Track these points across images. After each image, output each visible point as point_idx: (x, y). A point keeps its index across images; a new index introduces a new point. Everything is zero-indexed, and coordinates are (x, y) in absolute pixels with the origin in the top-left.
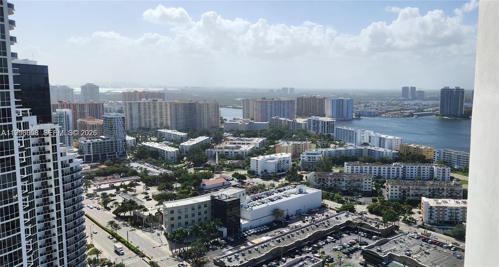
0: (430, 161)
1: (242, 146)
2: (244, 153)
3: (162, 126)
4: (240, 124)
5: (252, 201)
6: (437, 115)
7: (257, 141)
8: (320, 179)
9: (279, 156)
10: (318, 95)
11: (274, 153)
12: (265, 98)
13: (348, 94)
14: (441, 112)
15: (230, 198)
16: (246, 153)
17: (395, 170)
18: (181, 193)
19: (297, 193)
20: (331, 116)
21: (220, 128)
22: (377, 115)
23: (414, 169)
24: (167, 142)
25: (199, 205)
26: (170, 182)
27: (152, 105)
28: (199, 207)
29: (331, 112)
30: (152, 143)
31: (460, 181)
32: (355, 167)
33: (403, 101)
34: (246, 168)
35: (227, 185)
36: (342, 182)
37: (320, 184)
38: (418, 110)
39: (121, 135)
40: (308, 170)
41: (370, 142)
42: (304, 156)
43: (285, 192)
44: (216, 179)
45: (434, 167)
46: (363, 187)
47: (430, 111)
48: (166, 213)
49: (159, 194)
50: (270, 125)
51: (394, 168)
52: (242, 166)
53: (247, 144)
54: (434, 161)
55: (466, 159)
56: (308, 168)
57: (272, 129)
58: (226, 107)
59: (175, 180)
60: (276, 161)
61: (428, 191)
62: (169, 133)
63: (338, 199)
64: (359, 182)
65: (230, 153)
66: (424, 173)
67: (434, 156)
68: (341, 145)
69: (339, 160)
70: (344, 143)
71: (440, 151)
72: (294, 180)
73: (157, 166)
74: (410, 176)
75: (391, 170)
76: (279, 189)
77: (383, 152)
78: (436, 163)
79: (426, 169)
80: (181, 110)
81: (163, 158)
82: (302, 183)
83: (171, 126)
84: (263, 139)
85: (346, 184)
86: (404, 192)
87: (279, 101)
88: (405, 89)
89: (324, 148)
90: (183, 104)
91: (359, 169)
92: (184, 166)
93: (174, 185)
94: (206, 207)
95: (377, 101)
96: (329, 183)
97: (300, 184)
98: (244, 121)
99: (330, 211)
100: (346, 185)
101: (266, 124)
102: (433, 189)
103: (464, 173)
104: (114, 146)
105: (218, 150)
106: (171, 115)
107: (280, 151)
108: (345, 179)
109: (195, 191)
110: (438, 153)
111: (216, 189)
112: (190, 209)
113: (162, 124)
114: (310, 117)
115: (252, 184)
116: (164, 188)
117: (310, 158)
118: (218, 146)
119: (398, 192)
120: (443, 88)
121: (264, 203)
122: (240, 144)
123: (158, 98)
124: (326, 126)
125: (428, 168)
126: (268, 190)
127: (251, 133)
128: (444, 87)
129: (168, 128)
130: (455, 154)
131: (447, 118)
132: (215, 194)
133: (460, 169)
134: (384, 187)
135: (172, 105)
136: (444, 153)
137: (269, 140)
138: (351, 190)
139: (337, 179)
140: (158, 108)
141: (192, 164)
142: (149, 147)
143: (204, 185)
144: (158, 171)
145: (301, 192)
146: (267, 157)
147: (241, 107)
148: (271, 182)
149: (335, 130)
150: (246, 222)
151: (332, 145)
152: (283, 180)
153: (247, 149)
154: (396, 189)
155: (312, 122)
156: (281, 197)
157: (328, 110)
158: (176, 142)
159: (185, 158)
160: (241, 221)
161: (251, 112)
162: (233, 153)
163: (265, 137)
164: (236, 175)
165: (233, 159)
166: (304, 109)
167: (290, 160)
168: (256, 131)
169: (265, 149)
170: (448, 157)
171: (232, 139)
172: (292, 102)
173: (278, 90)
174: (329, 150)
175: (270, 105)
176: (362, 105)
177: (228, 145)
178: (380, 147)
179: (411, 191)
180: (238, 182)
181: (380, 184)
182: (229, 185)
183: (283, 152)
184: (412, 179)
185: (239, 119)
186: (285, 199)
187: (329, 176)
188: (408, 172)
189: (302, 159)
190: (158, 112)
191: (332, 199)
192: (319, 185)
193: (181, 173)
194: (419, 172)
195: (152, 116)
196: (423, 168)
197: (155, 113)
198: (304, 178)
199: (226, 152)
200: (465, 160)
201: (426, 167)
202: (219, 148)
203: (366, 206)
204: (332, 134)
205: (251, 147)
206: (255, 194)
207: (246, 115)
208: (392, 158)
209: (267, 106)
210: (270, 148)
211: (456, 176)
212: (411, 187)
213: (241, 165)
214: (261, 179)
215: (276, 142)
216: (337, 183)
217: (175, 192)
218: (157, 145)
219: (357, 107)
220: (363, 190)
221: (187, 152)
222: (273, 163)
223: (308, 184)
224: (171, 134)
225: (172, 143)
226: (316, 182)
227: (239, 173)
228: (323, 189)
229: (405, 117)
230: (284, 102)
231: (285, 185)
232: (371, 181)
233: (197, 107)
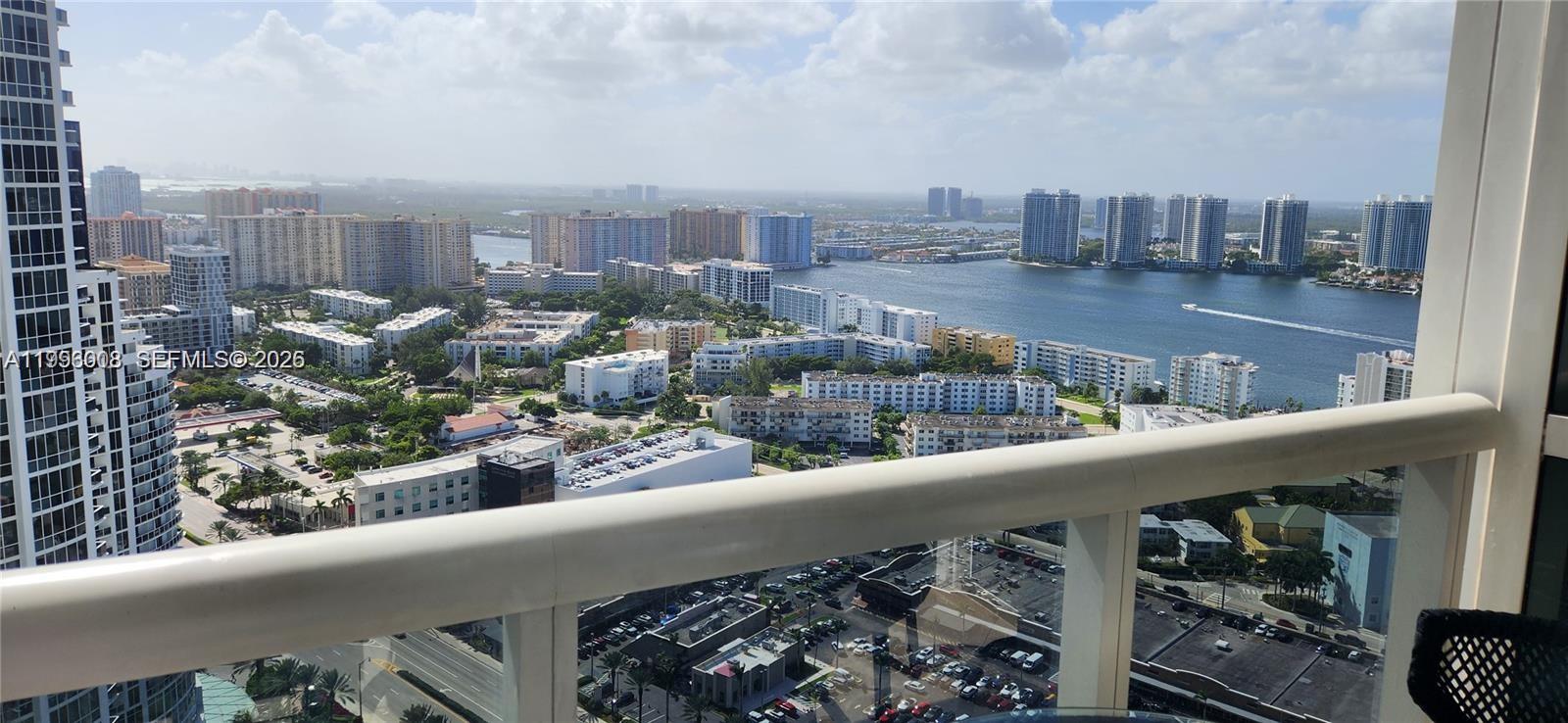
0: (1006, 370)
1: (538, 332)
2: (547, 349)
3: (319, 280)
4: (529, 275)
5: (580, 469)
6: (1015, 258)
7: (578, 319)
8: (744, 414)
9: (637, 357)
10: (721, 203)
11: (623, 349)
12: (589, 211)
14: (1023, 250)
15: (526, 461)
16: (550, 349)
17: (926, 390)
18: (392, 450)
19: (691, 448)
20: (758, 259)
21: (475, 286)
22: (870, 258)
23: (970, 387)
24: (339, 322)
25: (446, 480)
26: (361, 423)
27: (291, 225)
28: (450, 485)
29: (758, 248)
30: (300, 323)
31: (1078, 415)
32: (828, 384)
33: (931, 222)
34: (553, 388)
35: (508, 430)
36: (800, 420)
37: (746, 425)
38: (970, 246)
39: (221, 302)
40: (712, 390)
41: (859, 323)
42: (700, 358)
43: (660, 445)
44: (479, 415)
45: (1018, 383)
46: (849, 432)
47: (998, 248)
48: (365, 499)
49: (336, 454)
50: (604, 279)
51: (923, 387)
52: (543, 383)
53: (551, 327)
54: (1016, 368)
55: (1092, 364)
56: (712, 386)
57: (610, 289)
58: (484, 234)
59: (372, 419)
60: (631, 368)
62: (341, 300)
63: (791, 461)
64: (840, 421)
65: (508, 351)
66: (995, 397)
67: (1017, 358)
68: (788, 331)
69: (789, 368)
70: (796, 324)
71: (1030, 345)
72: (679, 417)
73: (319, 383)
74: (959, 406)
75: (916, 390)
76: (645, 438)
77: (892, 348)
78: (1021, 375)
79: (998, 388)
80: (370, 241)
81: (333, 363)
82: (700, 425)
83: (345, 281)
84: (590, 316)
85: (810, 425)
87: (625, 219)
88: (936, 194)
89: (747, 337)
90: (375, 223)
91: (838, 389)
92: (391, 383)
93: (371, 430)
94: (467, 483)
95: (867, 222)
96: (767, 424)
97: (695, 427)
98: (536, 269)
100: (809, 428)
101: (594, 277)
102: (1019, 436)
103: (1085, 397)
104: (201, 330)
105: (481, 342)
106: (344, 252)
107: (638, 345)
108: (806, 412)
109: (429, 447)
110: (1024, 349)
111: (482, 440)
112: (425, 489)
113: (318, 276)
114: (704, 259)
115: (572, 427)
116: (347, 437)
117: (715, 362)
118: (477, 333)
119: (936, 444)
120: (1030, 192)
121: (611, 474)
122: (532, 326)
123: (302, 207)
124: (749, 283)
125: (1002, 385)
126: (616, 441)
127: (559, 300)
128: (1033, 190)
129: (336, 286)
130: (1066, 351)
131: (1038, 264)
133: (1076, 388)
134: (902, 433)
135: (347, 227)
136: (1040, 349)
137: (605, 319)
138: (820, 439)
139: (787, 412)
140: (308, 234)
141: (412, 379)
142: (294, 334)
143: (450, 430)
144: (322, 396)
145: (701, 445)
146: (608, 359)
147: (526, 233)
148: (622, 421)
149: (771, 292)
151: (766, 332)
152: (650, 418)
153: (554, 340)
154: (931, 435)
155: (713, 273)
156: (654, 458)
157: (750, 243)
158: (363, 322)
159: (391, 363)
161: (553, 244)
162: (518, 349)
163: (593, 310)
164: (528, 406)
165: (519, 366)
166: (688, 241)
167: (666, 367)
168: (571, 295)
169: (598, 341)
170: (1049, 359)
171: (511, 313)
172: (658, 222)
173: (617, 191)
174: (761, 341)
175: (602, 228)
176: (833, 232)
177: (503, 330)
178: (883, 334)
179: (966, 440)
180: (536, 422)
181: (890, 426)
182: (514, 429)
183: (647, 346)
184: (964, 412)
185: (523, 265)
186: (661, 463)
187: (766, 406)
188: (956, 396)
189: (694, 363)
190: (308, 245)
191: (776, 464)
192: (742, 427)
193: (386, 401)
194: (983, 394)
195: (293, 256)
196: (992, 385)
197: (299, 246)
198: (703, 412)
199: (498, 348)
200: (1090, 367)
201: (999, 383)
202: (481, 338)
204: (763, 303)
205: (564, 334)
206: (583, 451)
207: (541, 253)
208: (914, 363)
209: (594, 232)
210: (611, 337)
211: (1068, 404)
212: (966, 431)
213: (539, 381)
214: (595, 414)
215: (623, 322)
216: (787, 424)
217: (374, 449)
218: (313, 330)
219: (820, 236)
220: (851, 438)
221: (395, 347)
222: (624, 374)
223: (716, 426)
224: (347, 301)
225: (352, 325)
226: (734, 419)
227: (537, 399)
228: (753, 437)
229: (937, 261)
230: (638, 222)
231: (660, 428)
232: (869, 418)
233: (415, 235)
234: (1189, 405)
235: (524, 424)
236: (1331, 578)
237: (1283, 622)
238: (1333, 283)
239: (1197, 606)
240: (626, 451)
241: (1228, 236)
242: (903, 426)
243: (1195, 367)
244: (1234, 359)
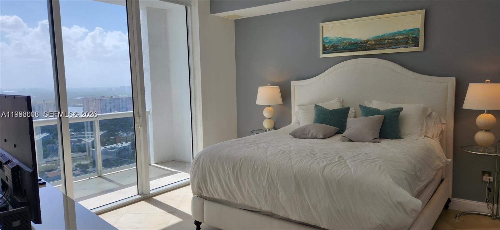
2: (87, 145)
12: (104, 96)
34: (88, 159)
52: (85, 157)
84: (103, 132)
87: (117, 98)
147: (81, 105)
167: (130, 148)
169: (106, 141)
171: (74, 133)
175: (109, 102)
180: (81, 171)
209: (106, 104)
210: (111, 139)
230: (122, 99)
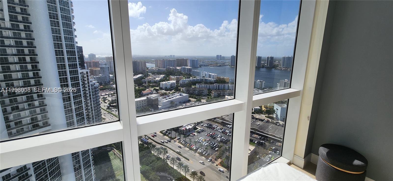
0: (228, 83)
1: (156, 78)
4: (155, 69)
5: (162, 99)
7: (162, 76)
9: (171, 82)
10: (185, 58)
11: (169, 81)
13: (196, 58)
15: (154, 98)
16: (158, 81)
19: (179, 95)
20: (190, 66)
21: (147, 71)
22: (207, 66)
23: (222, 86)
25: (142, 101)
28: (142, 102)
32: (200, 85)
33: (217, 60)
35: (151, 93)
37: (187, 92)
38: (223, 64)
39: (108, 74)
40: (183, 87)
41: (205, 76)
42: (181, 82)
43: (174, 95)
44: (147, 91)
45: (229, 85)
47: (227, 64)
53: (158, 77)
56: (182, 86)
57: (167, 71)
60: (170, 83)
61: (227, 94)
63: (195, 97)
64: (202, 91)
67: (229, 81)
68: (194, 77)
69: (194, 83)
70: (196, 76)
72: (177, 91)
74: (221, 89)
75: (214, 86)
76: (172, 94)
77: (210, 80)
79: (226, 86)
82: (181, 92)
85: (198, 92)
86: (219, 94)
88: (218, 56)
89: (188, 78)
91: (202, 86)
94: (145, 101)
95: (207, 60)
96: (191, 92)
99: (192, 102)
101: (165, 69)
102: (229, 93)
104: (105, 78)
107: (171, 80)
108: (197, 90)
110: (231, 80)
111: (148, 95)
112: (139, 102)
114: (182, 66)
115: (161, 92)
117: (183, 82)
118: (147, 78)
119: (217, 94)
121: (167, 100)
122: (155, 77)
124: (189, 70)
126: (168, 95)
127: (159, 73)
128: (232, 55)
131: (233, 67)
132: (148, 96)
134: (212, 93)
136: (233, 80)
137: (166, 76)
138: (199, 94)
139: (194, 90)
141: (137, 85)
143: (143, 93)
145: (181, 95)
146: (167, 82)
148: (169, 91)
149: (192, 71)
150: (160, 107)
151: (191, 78)
152: (173, 91)
153: (158, 79)
155: (183, 68)
156: (173, 97)
157: (189, 64)
160: (159, 106)
161: (158, 64)
162: (153, 81)
164: (155, 89)
165: (153, 83)
166: (179, 64)
168: (161, 72)
172: (174, 61)
173: (168, 56)
176: (202, 62)
177: (151, 78)
178: (209, 78)
179: (221, 94)
181: (210, 92)
183: (173, 80)
184: (221, 90)
186: (175, 98)
187: (191, 89)
188: (220, 87)
189: (180, 83)
191: (192, 98)
194: (224, 87)
198: (181, 90)
199: (150, 80)
202: (147, 79)
203: (205, 100)
204: (191, 73)
205: (160, 78)
206: (163, 96)
207: (157, 66)
208: (214, 82)
212: (221, 92)
213: (156, 85)
214: (165, 90)
215: (169, 76)
216: (194, 92)
219: (200, 63)
220: (204, 94)
222: (169, 84)
223: (183, 92)
226: (186, 91)
227: (156, 88)
228: (189, 94)
229: (218, 66)
231: (175, 93)
232: (207, 91)
233: (137, 63)
234: (255, 88)
235: (154, 92)
236: (275, 113)
237: (267, 120)
238: (277, 69)
239: (255, 118)
240: (169, 96)
241: (262, 62)
242: (212, 92)
243: (256, 82)
244: (262, 81)
